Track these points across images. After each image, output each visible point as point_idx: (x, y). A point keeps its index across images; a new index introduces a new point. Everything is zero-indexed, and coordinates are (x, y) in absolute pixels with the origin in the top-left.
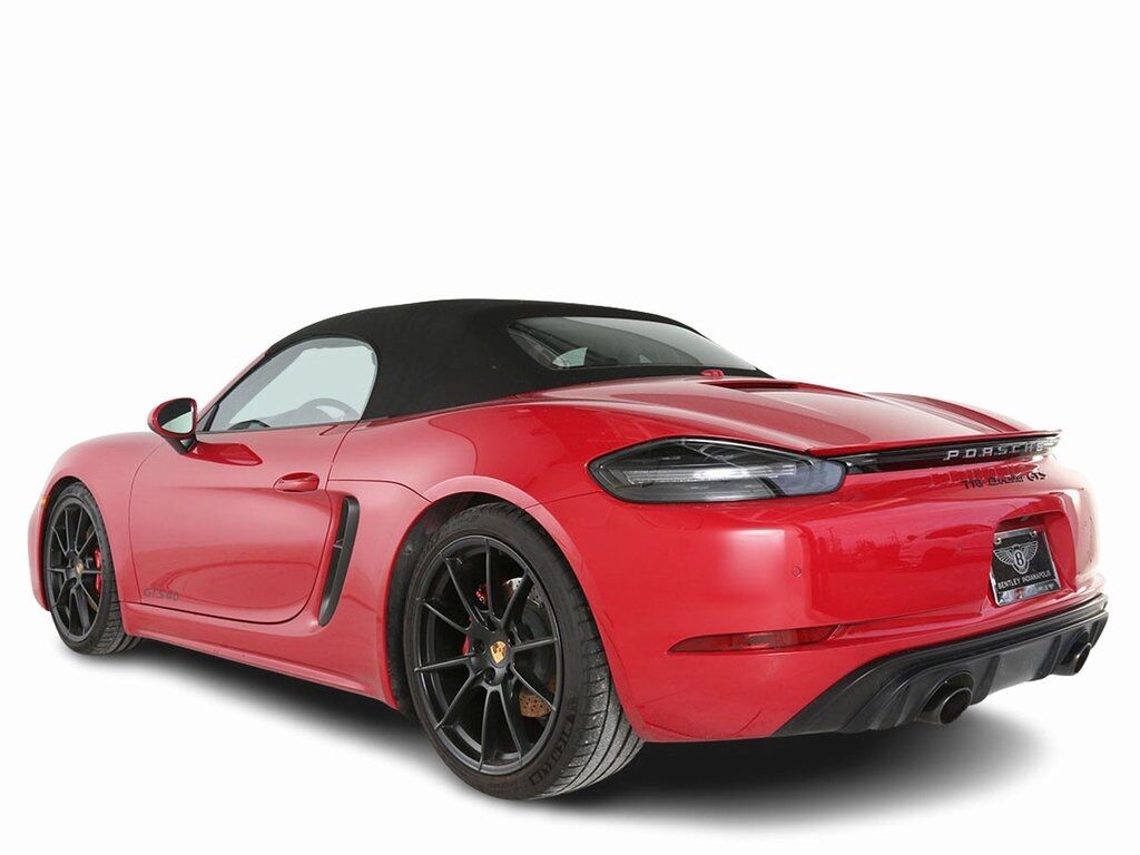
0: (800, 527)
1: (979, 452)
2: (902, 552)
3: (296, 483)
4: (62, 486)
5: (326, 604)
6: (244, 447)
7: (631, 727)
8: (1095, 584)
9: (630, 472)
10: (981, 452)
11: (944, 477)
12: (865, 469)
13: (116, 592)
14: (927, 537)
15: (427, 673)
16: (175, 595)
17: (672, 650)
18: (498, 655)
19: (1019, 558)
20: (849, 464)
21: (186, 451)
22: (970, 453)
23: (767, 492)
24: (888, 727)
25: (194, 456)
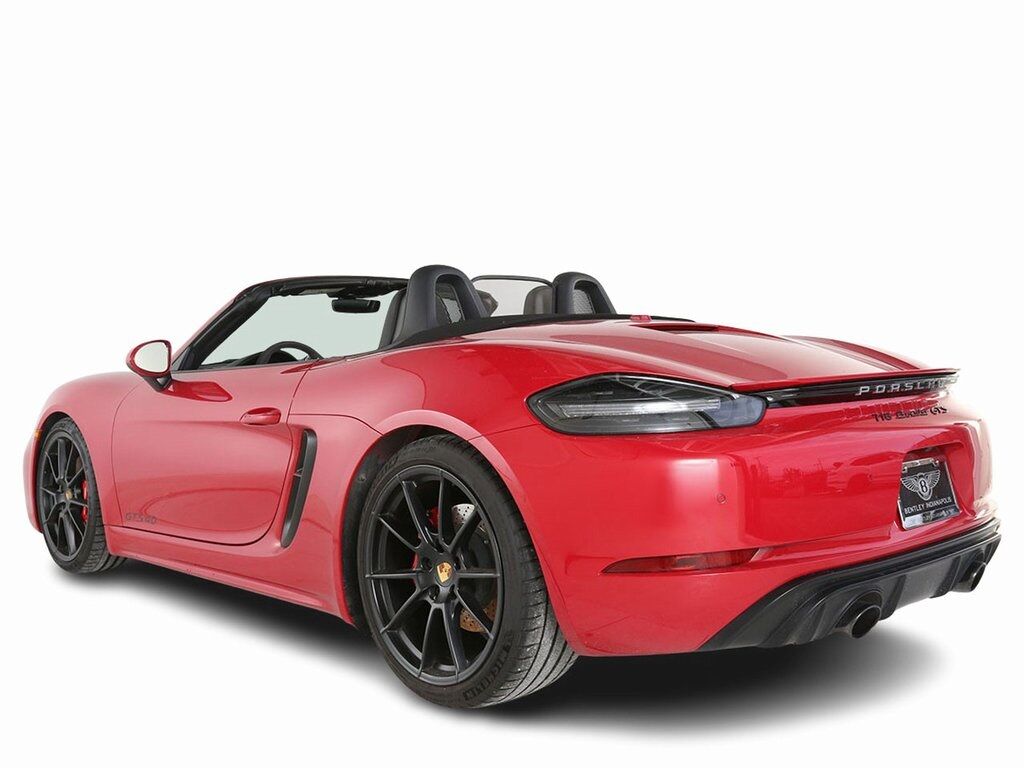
0: (731, 455)
1: (888, 388)
2: (830, 478)
3: (260, 417)
4: (53, 421)
5: (288, 526)
6: (215, 385)
7: (566, 642)
8: (991, 508)
9: (566, 406)
10: (890, 388)
11: (856, 411)
12: (783, 404)
13: (101, 516)
14: (852, 464)
15: (377, 581)
16: (153, 519)
17: (605, 571)
18: (444, 574)
19: (923, 486)
20: (770, 399)
21: (162, 388)
22: (880, 388)
23: (701, 424)
24: (804, 642)
25: (170, 393)
